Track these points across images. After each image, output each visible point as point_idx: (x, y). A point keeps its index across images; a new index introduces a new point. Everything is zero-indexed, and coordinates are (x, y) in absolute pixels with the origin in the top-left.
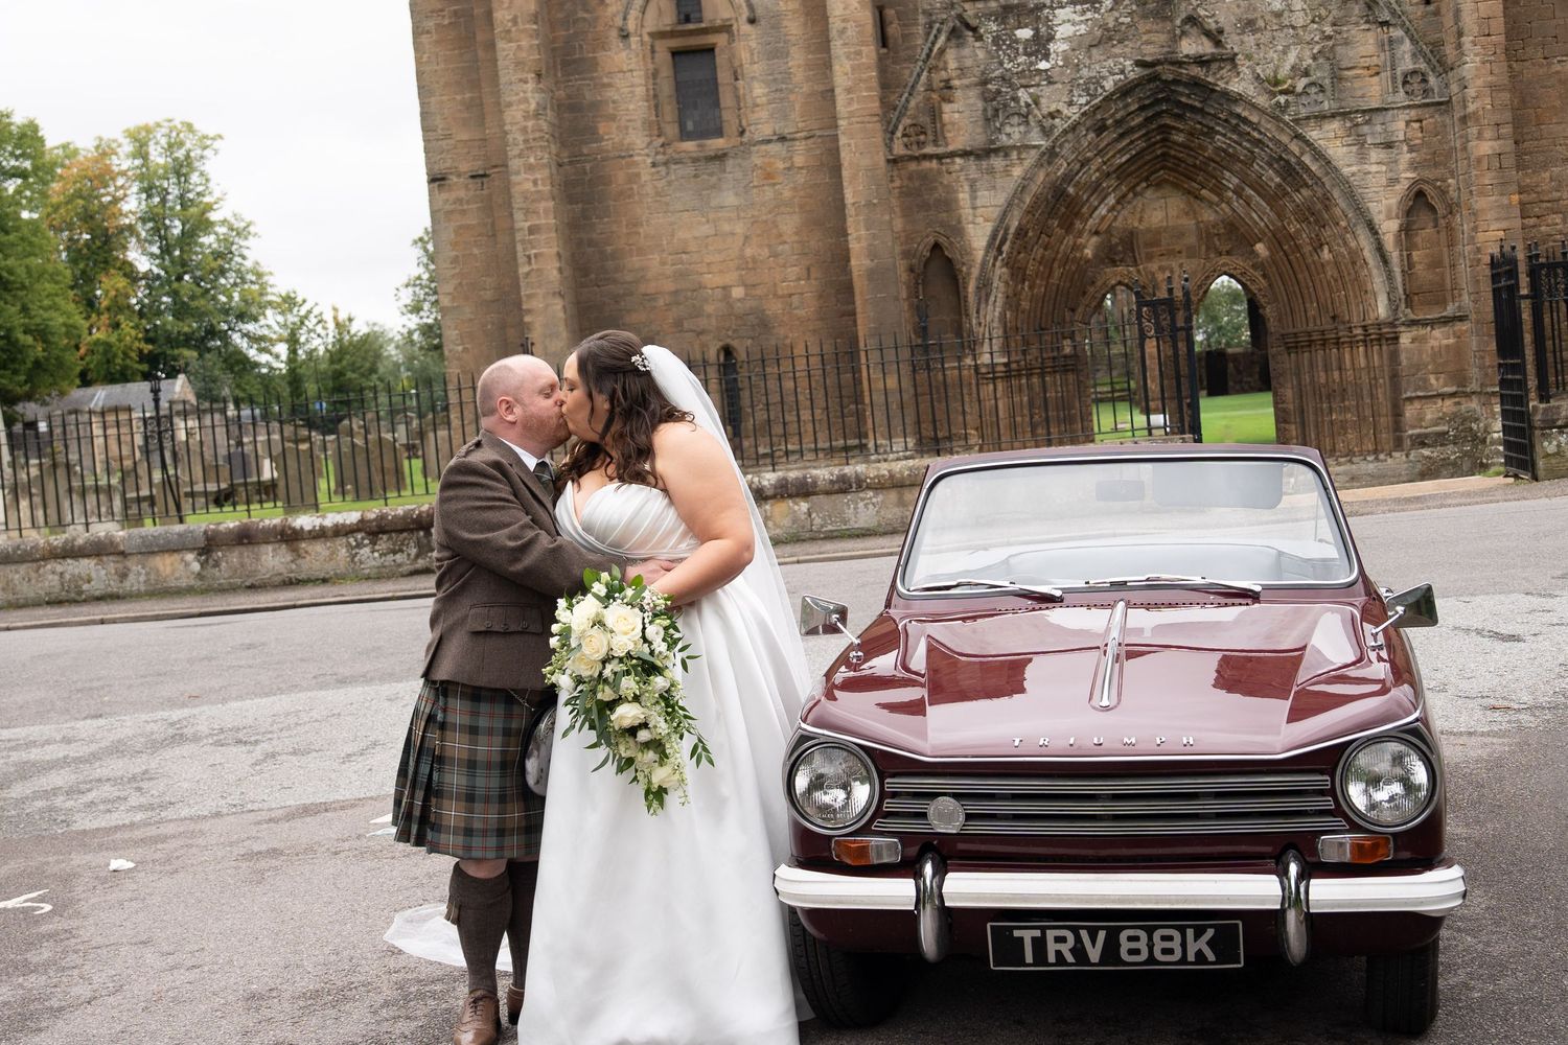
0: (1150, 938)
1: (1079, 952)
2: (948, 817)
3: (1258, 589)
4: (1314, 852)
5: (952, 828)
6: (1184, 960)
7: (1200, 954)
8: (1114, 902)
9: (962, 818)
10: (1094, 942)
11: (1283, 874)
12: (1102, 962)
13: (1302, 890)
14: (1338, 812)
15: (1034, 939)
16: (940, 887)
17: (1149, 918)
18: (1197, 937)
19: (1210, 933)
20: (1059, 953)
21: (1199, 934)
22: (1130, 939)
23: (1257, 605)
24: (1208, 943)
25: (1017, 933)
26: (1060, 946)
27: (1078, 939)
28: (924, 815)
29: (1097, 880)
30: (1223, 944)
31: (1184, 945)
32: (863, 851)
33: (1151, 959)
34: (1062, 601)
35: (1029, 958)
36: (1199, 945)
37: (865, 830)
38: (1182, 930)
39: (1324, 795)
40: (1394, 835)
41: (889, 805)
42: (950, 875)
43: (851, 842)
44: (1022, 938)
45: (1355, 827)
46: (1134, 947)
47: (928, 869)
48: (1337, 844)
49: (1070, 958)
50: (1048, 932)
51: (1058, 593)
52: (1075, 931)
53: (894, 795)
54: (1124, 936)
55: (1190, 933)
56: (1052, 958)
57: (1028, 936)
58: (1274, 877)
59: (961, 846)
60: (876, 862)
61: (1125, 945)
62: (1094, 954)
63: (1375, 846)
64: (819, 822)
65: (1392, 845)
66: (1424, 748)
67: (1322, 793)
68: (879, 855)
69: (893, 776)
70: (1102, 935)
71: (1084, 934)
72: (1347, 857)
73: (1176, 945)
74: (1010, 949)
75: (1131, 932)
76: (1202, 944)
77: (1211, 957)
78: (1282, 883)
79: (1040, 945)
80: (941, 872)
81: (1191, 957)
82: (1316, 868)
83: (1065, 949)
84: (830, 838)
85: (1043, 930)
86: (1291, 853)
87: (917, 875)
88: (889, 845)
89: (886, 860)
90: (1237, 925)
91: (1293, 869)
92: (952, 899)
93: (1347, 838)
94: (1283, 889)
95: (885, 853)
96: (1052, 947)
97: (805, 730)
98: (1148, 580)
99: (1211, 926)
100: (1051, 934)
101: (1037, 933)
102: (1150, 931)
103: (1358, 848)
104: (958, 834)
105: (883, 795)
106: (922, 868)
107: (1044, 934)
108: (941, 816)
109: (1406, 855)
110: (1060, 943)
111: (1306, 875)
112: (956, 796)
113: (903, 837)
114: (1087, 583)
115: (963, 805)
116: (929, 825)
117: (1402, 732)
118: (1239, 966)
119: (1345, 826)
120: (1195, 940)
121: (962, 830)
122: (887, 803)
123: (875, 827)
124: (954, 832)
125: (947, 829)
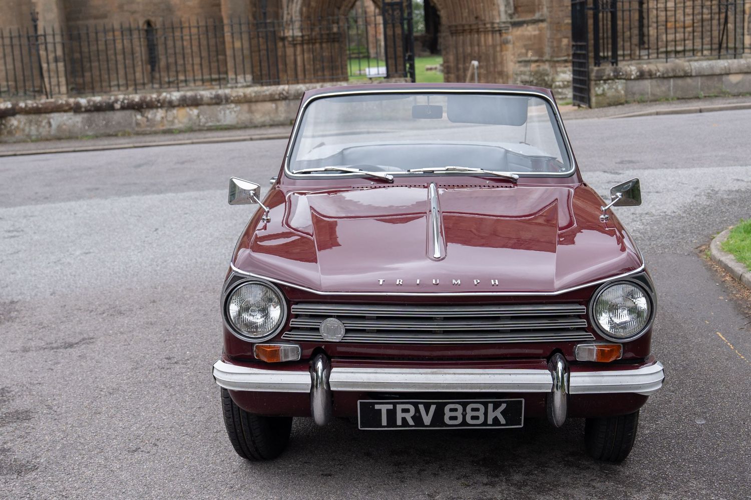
0: (464, 410)
1: (417, 419)
2: (335, 331)
3: (516, 177)
4: (572, 353)
5: (336, 338)
6: (485, 423)
7: (496, 421)
8: (443, 387)
9: (343, 332)
10: (427, 413)
11: (554, 368)
12: (432, 425)
13: (565, 379)
14: (589, 329)
15: (388, 410)
16: (328, 377)
17: (464, 397)
18: (495, 409)
19: (504, 406)
20: (404, 419)
21: (496, 406)
22: (451, 410)
23: (516, 187)
24: (502, 413)
25: (377, 407)
26: (404, 415)
27: (417, 410)
28: (317, 330)
29: (433, 373)
30: (511, 413)
31: (486, 414)
32: (275, 352)
33: (464, 423)
34: (393, 183)
35: (384, 422)
36: (496, 414)
37: (277, 339)
38: (486, 405)
39: (581, 318)
40: (624, 344)
41: (294, 323)
42: (334, 370)
43: (267, 347)
44: (380, 410)
45: (599, 338)
46: (453, 416)
47: (320, 365)
48: (587, 351)
49: (411, 422)
50: (398, 406)
51: (390, 177)
52: (416, 405)
53: (297, 316)
54: (447, 408)
55: (491, 406)
56: (399, 422)
57: (384, 408)
58: (547, 371)
59: (340, 349)
60: (284, 360)
61: (448, 414)
62: (427, 419)
63: (611, 352)
64: (245, 333)
65: (622, 350)
66: (647, 288)
67: (579, 317)
68: (286, 356)
69: (297, 303)
70: (433, 408)
71: (421, 407)
72: (594, 358)
73: (481, 414)
74: (373, 416)
75: (452, 406)
76: (498, 413)
77: (503, 421)
78: (552, 375)
79: (392, 414)
80: (328, 367)
81: (490, 421)
82: (574, 365)
83: (408, 417)
84: (253, 344)
85: (395, 404)
86: (558, 355)
87: (312, 369)
88: (293, 350)
89: (290, 359)
90: (521, 401)
91: (560, 365)
92: (335, 386)
93: (594, 347)
94: (553, 379)
95: (290, 354)
96: (400, 415)
97: (237, 272)
98: (447, 170)
99: (504, 402)
100: (399, 408)
101: (391, 407)
102: (464, 406)
103: (601, 353)
104: (340, 342)
105: (290, 316)
106: (315, 364)
107: (395, 407)
108: (328, 330)
109: (630, 355)
110: (405, 414)
111: (567, 369)
112: (339, 317)
113: (303, 344)
114: (409, 171)
115: (344, 323)
116: (321, 336)
117: (634, 278)
118: (520, 426)
119: (593, 338)
120: (494, 411)
121: (342, 339)
122: (292, 321)
123: (284, 337)
124: (338, 341)
125: (332, 339)
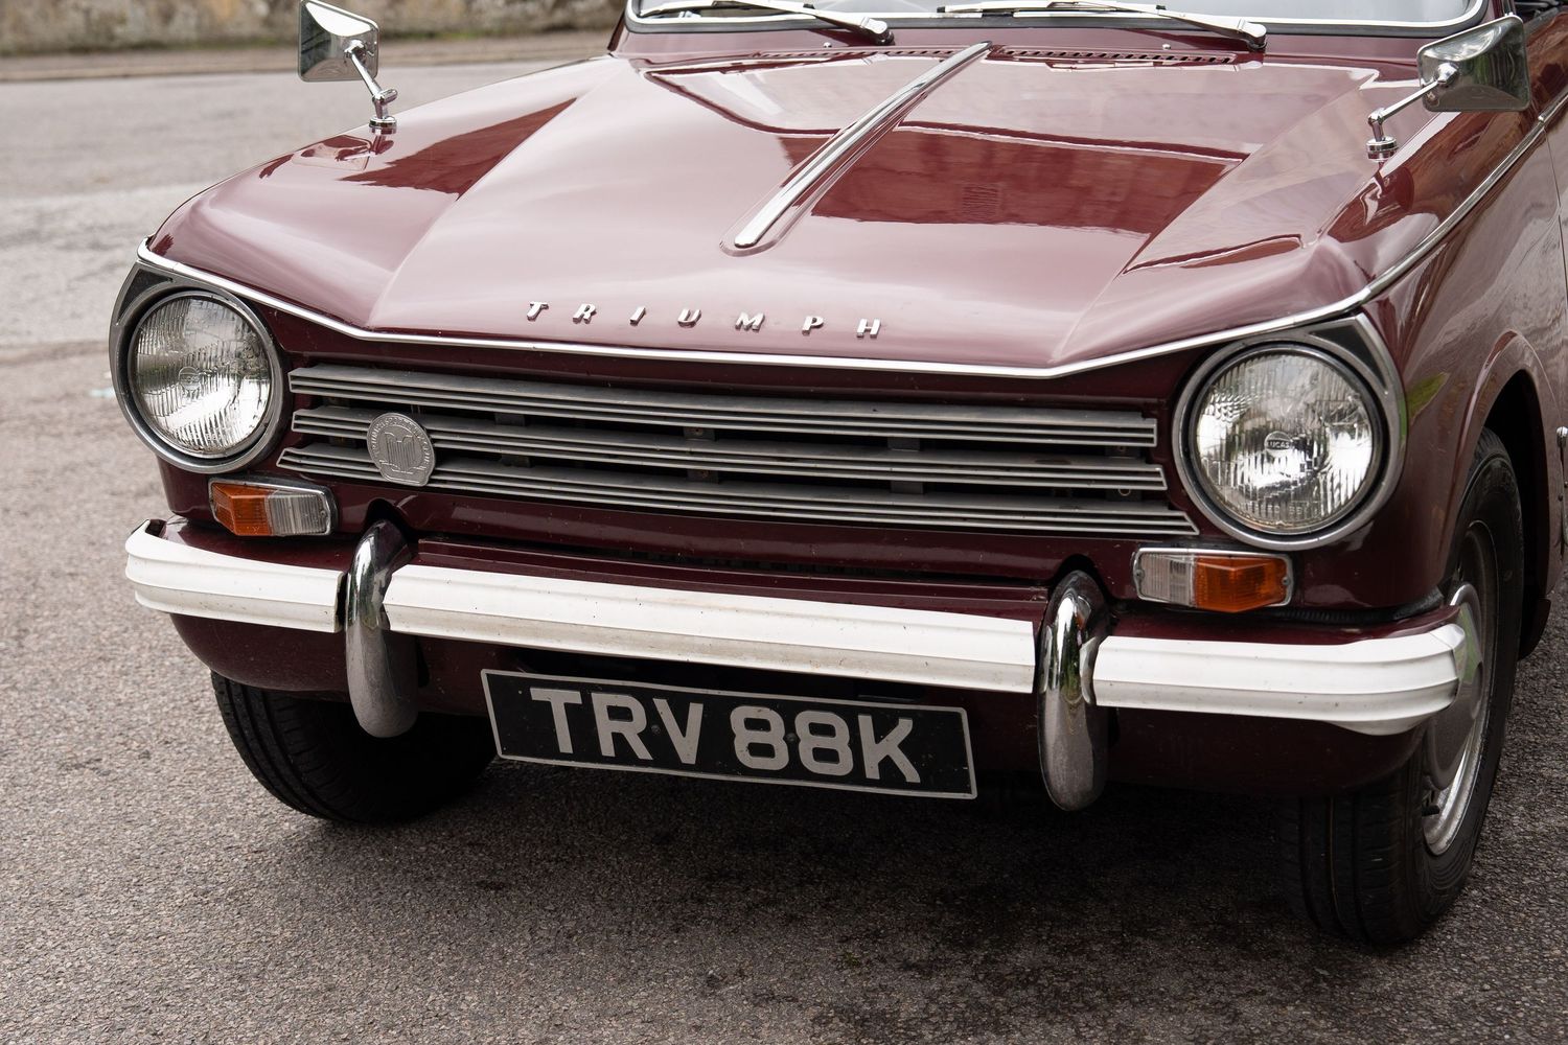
0: (790, 727)
1: (655, 736)
3: (1257, 31)
4: (1126, 575)
6: (857, 776)
7: (887, 764)
8: (702, 650)
9: (429, 459)
10: (682, 724)
11: (1044, 620)
12: (704, 761)
14: (1173, 497)
15: (569, 707)
16: (382, 591)
18: (880, 733)
19: (905, 727)
20: (618, 739)
21: (882, 729)
22: (752, 724)
23: (1253, 65)
24: (903, 746)
25: (537, 694)
26: (619, 726)
27: (653, 716)
28: (362, 446)
30: (933, 750)
31: (855, 744)
32: (254, 511)
33: (795, 768)
34: (888, 43)
35: (565, 744)
36: (886, 748)
37: (263, 467)
38: (851, 717)
39: (1150, 462)
40: (1295, 555)
41: (306, 421)
42: (404, 570)
43: (236, 489)
44: (548, 704)
45: (1209, 532)
46: (760, 741)
47: (365, 553)
48: (1169, 567)
49: (642, 752)
50: (596, 696)
51: (879, 28)
52: (646, 699)
53: (316, 402)
54: (738, 716)
55: (866, 723)
56: (607, 748)
57: (558, 700)
58: (1024, 625)
60: (276, 531)
61: (743, 738)
62: (687, 747)
63: (1253, 577)
65: (1289, 576)
66: (1367, 372)
67: (1140, 455)
68: (284, 519)
69: (312, 363)
70: (696, 712)
71: (661, 705)
72: (1187, 596)
73: (840, 742)
74: (533, 726)
75: (753, 712)
76: (891, 746)
77: (911, 773)
78: (1038, 637)
79: (581, 718)
80: (390, 558)
81: (872, 772)
82: (1121, 613)
83: (632, 730)
84: (207, 477)
85: (586, 691)
86: (1078, 575)
87: (346, 562)
88: (307, 500)
89: (299, 530)
90: (958, 716)
91: (1067, 610)
92: (401, 619)
93: (1189, 557)
94: (1039, 652)
95: (295, 515)
96: (606, 728)
97: (148, 261)
98: (1052, 8)
99: (904, 713)
100: (601, 702)
101: (575, 697)
102: (789, 713)
103: (1213, 581)
104: (425, 488)
105: (291, 402)
106: (354, 545)
107: (587, 700)
108: (392, 451)
109: (1335, 594)
110: (620, 720)
111: (1093, 625)
112: (421, 414)
113: (337, 487)
114: (941, 10)
115: (429, 432)
116: (372, 465)
117: (1319, 334)
118: (968, 796)
119: (1189, 528)
120: (878, 740)
121: (431, 481)
122: (298, 418)
123: (283, 462)
124: (417, 484)
125: (404, 476)
